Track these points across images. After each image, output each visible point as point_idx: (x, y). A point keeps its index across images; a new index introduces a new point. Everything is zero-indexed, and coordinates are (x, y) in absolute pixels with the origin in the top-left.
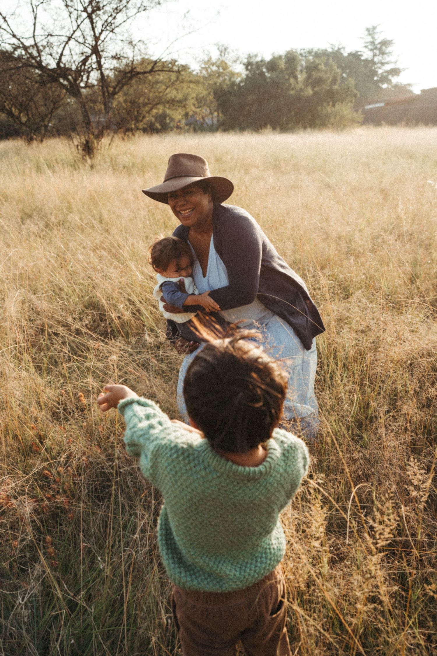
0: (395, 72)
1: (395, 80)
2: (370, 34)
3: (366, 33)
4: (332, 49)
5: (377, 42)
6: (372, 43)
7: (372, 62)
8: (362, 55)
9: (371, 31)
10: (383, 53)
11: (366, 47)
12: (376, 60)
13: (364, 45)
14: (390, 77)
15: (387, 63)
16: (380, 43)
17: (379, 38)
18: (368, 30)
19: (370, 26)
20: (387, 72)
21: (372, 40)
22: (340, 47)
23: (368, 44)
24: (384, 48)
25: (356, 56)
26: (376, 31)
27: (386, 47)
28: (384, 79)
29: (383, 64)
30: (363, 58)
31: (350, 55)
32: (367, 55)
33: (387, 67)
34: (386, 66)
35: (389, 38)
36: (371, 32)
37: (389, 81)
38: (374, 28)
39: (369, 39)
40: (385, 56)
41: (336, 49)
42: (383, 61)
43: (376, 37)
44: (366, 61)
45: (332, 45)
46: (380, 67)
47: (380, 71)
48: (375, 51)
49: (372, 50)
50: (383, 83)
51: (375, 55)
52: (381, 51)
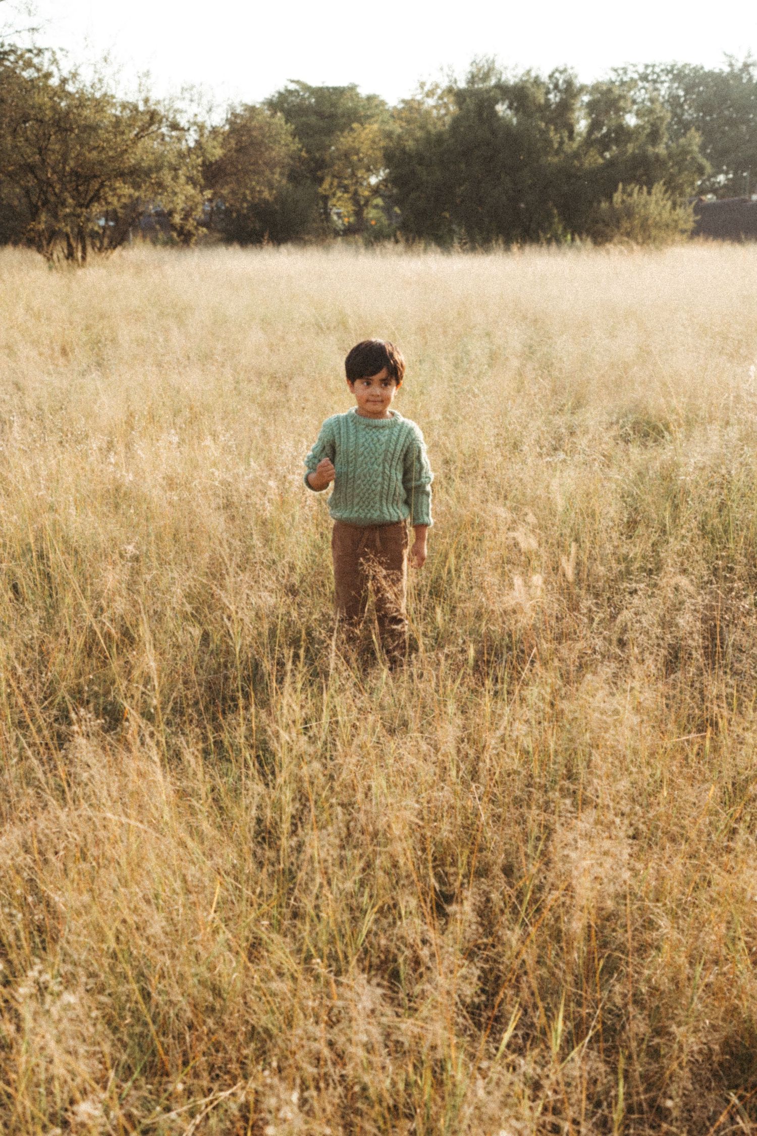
4: (731, 65)
22: (750, 61)
41: (739, 65)
45: (731, 57)
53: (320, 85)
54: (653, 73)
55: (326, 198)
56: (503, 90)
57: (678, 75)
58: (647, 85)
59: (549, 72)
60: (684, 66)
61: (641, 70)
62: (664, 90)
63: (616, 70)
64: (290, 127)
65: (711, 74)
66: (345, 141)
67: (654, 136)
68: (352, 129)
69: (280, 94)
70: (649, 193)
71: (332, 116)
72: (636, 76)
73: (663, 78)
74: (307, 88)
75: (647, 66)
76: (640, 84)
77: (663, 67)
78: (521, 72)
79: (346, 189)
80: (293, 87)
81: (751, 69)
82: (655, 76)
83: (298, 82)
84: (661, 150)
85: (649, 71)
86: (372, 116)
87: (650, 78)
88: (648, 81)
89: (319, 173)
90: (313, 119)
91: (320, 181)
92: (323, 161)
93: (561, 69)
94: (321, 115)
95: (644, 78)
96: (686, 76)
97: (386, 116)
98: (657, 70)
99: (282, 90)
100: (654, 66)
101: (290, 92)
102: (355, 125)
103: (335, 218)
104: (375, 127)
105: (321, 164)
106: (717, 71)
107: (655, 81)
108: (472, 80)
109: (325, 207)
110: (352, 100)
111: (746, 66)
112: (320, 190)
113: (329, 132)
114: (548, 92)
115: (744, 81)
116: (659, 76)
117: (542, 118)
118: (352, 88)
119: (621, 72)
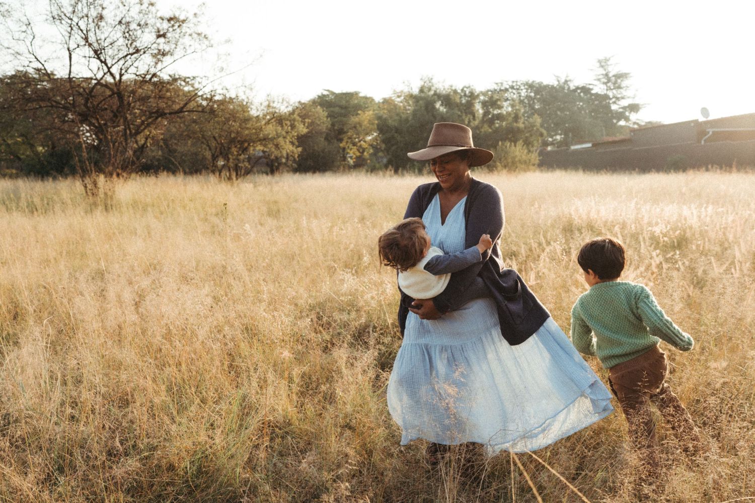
0: (634, 108)
1: (633, 117)
2: (602, 66)
3: (598, 65)
4: (558, 81)
5: (611, 75)
6: (607, 75)
7: (606, 97)
8: (592, 89)
9: (603, 63)
10: (619, 87)
11: (599, 80)
12: (610, 94)
13: (595, 78)
14: (627, 114)
15: (623, 98)
16: (614, 76)
17: (613, 71)
18: (600, 62)
19: (601, 58)
20: (624, 108)
21: (604, 72)
22: (568, 79)
23: (601, 77)
24: (619, 81)
25: (585, 90)
26: (609, 63)
27: (622, 81)
28: (621, 116)
29: (617, 99)
30: (593, 92)
31: (578, 88)
32: (599, 89)
33: (624, 103)
34: (623, 100)
35: (625, 71)
36: (603, 64)
37: (627, 119)
38: (607, 60)
39: (601, 72)
40: (622, 90)
41: (563, 81)
42: (619, 96)
43: (610, 69)
44: (597, 95)
45: (558, 77)
46: (614, 103)
47: (614, 107)
48: (609, 84)
49: (605, 83)
50: (619, 120)
51: (609, 89)
52: (617, 85)
53: (340, 92)
54: (517, 85)
55: (344, 149)
56: (438, 96)
57: (530, 86)
58: (514, 91)
59: (461, 88)
60: (533, 82)
61: (510, 84)
62: (523, 93)
63: (497, 84)
64: (326, 114)
65: (548, 86)
66: (354, 119)
67: (516, 118)
68: (358, 114)
69: (319, 96)
70: (515, 146)
71: (346, 108)
72: (508, 87)
73: (522, 88)
74: (333, 93)
75: (513, 82)
76: (510, 90)
77: (521, 82)
78: (447, 87)
79: (354, 144)
80: (326, 93)
81: (569, 83)
82: (518, 87)
83: (328, 91)
84: (521, 125)
85: (514, 84)
86: (367, 107)
87: (515, 87)
88: (515, 89)
89: (341, 137)
90: (337, 109)
91: (341, 140)
92: (342, 129)
93: (467, 86)
94: (341, 107)
95: (512, 87)
96: (534, 86)
97: (376, 107)
98: (519, 84)
99: (320, 94)
100: (517, 82)
101: (324, 96)
102: (359, 112)
103: (349, 159)
104: (371, 112)
105: (341, 132)
106: (551, 84)
107: (518, 89)
108: (421, 91)
109: (344, 155)
110: (357, 98)
111: (566, 81)
112: (341, 145)
113: (345, 116)
114: (461, 98)
115: (566, 88)
116: (520, 87)
117: (459, 110)
118: (357, 94)
119: (500, 85)
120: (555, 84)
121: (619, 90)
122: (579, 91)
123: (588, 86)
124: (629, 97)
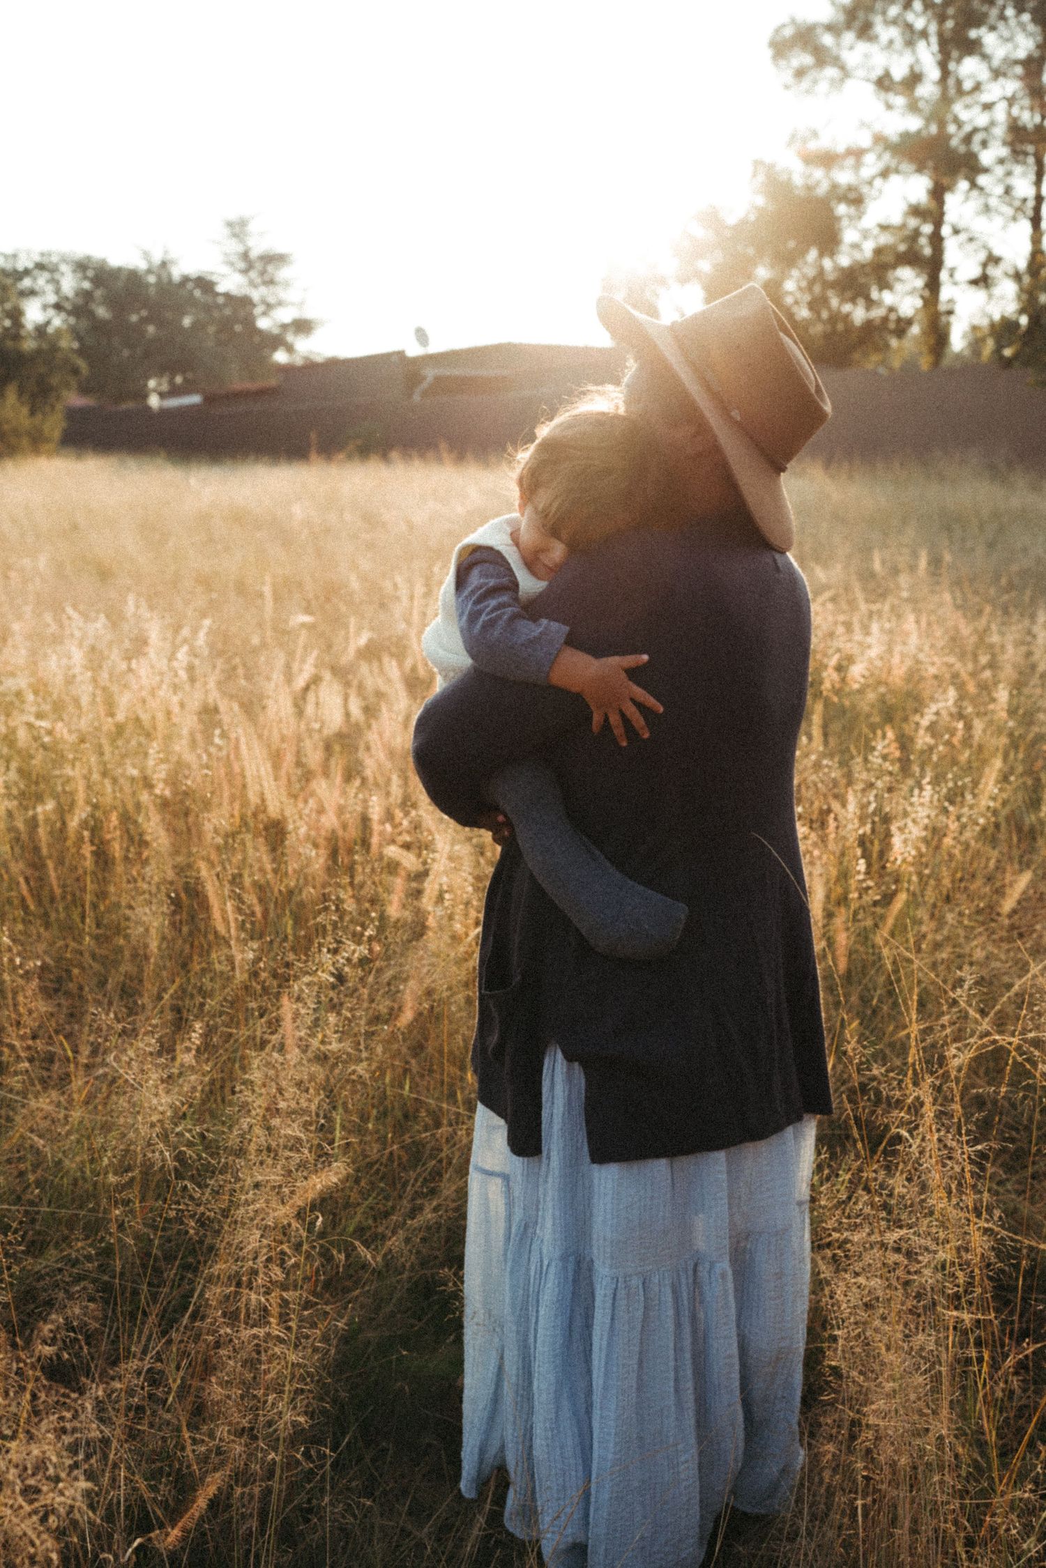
0: (303, 326)
1: (302, 344)
2: (235, 235)
3: (226, 231)
4: (147, 261)
5: (254, 254)
6: (245, 256)
7: (246, 302)
8: (217, 284)
9: (237, 228)
10: (271, 282)
11: (232, 264)
12: (256, 295)
13: (223, 259)
14: (290, 338)
15: (280, 303)
16: (260, 257)
17: (258, 247)
18: (230, 224)
19: (233, 216)
20: (284, 327)
21: (241, 249)
23: (234, 259)
24: (270, 268)
25: (205, 284)
26: (248, 229)
27: (276, 269)
28: (276, 341)
29: (269, 307)
30: (221, 289)
31: (186, 279)
32: (230, 283)
33: (285, 315)
34: (280, 310)
35: (280, 249)
36: (237, 230)
37: (290, 349)
38: (243, 223)
39: (235, 247)
40: (277, 288)
41: (157, 260)
42: (271, 300)
43: (251, 242)
44: (227, 295)
45: (146, 252)
46: (264, 314)
47: (263, 323)
48: (253, 274)
49: (245, 272)
50: (275, 349)
51: (252, 284)
52: (267, 278)
58: (45, 275)
81: (170, 266)
98: (54, 259)
100: (50, 254)
106: (129, 267)
111: (164, 264)
115: (165, 277)
116: (58, 266)
120: (142, 265)
121: (271, 287)
122: (190, 285)
123: (209, 278)
124: (293, 304)
